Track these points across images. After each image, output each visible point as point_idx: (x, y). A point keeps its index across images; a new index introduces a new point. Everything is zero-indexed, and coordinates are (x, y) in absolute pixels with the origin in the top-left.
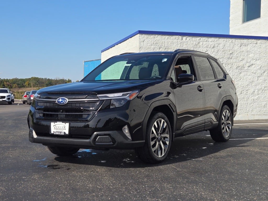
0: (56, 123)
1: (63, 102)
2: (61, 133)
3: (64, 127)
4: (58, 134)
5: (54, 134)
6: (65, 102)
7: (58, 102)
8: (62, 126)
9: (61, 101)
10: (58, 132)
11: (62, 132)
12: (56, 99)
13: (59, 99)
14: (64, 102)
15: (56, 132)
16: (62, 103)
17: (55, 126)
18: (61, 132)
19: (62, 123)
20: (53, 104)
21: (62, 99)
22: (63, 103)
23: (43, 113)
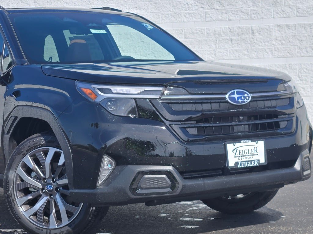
0: (237, 145)
1: (241, 99)
2: (251, 164)
3: (256, 151)
4: (246, 165)
5: (239, 167)
6: (247, 99)
7: (233, 99)
8: (250, 148)
9: (238, 98)
10: (246, 161)
11: (254, 161)
12: (226, 94)
13: (233, 94)
14: (244, 99)
15: (241, 162)
16: (240, 101)
17: (236, 150)
18: (251, 161)
19: (252, 141)
20: (218, 104)
21: (238, 93)
22: (242, 102)
23: (197, 127)
